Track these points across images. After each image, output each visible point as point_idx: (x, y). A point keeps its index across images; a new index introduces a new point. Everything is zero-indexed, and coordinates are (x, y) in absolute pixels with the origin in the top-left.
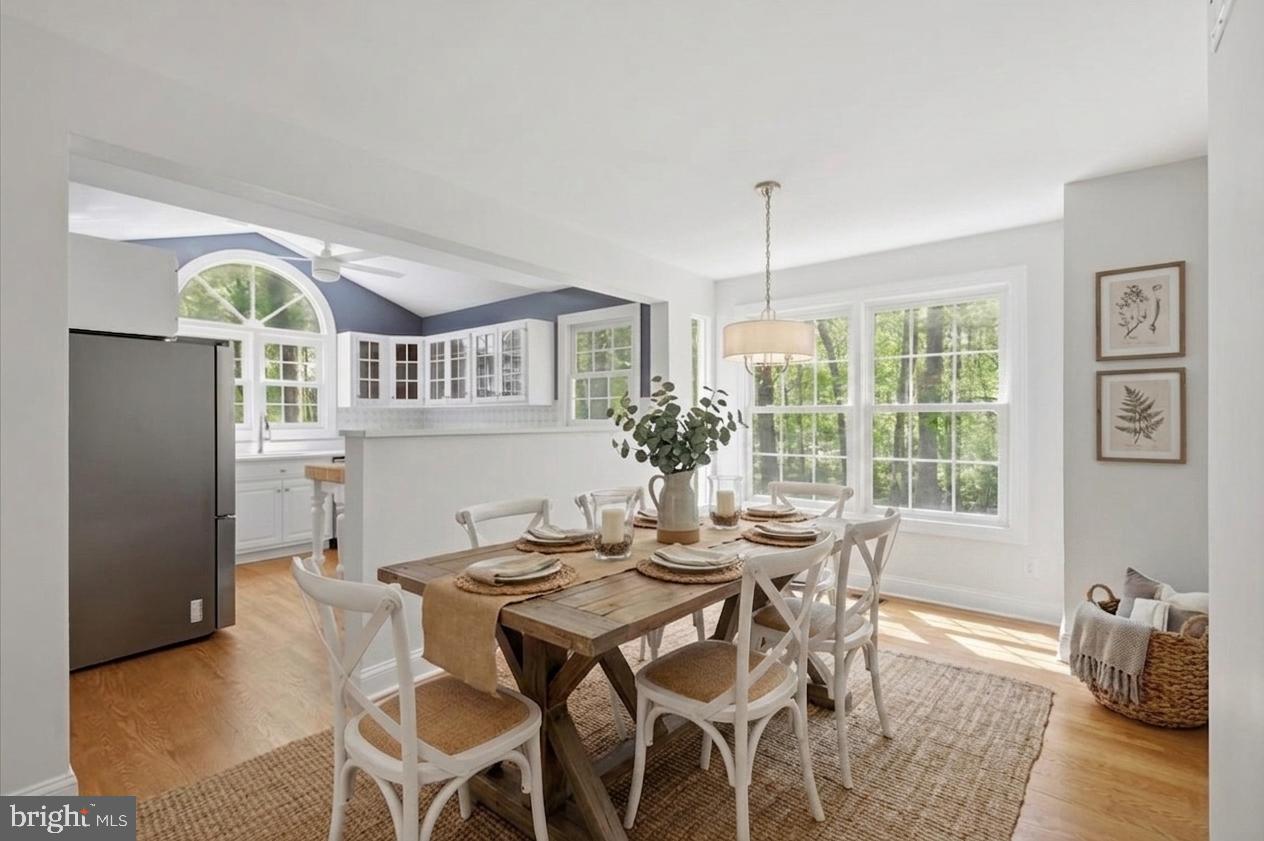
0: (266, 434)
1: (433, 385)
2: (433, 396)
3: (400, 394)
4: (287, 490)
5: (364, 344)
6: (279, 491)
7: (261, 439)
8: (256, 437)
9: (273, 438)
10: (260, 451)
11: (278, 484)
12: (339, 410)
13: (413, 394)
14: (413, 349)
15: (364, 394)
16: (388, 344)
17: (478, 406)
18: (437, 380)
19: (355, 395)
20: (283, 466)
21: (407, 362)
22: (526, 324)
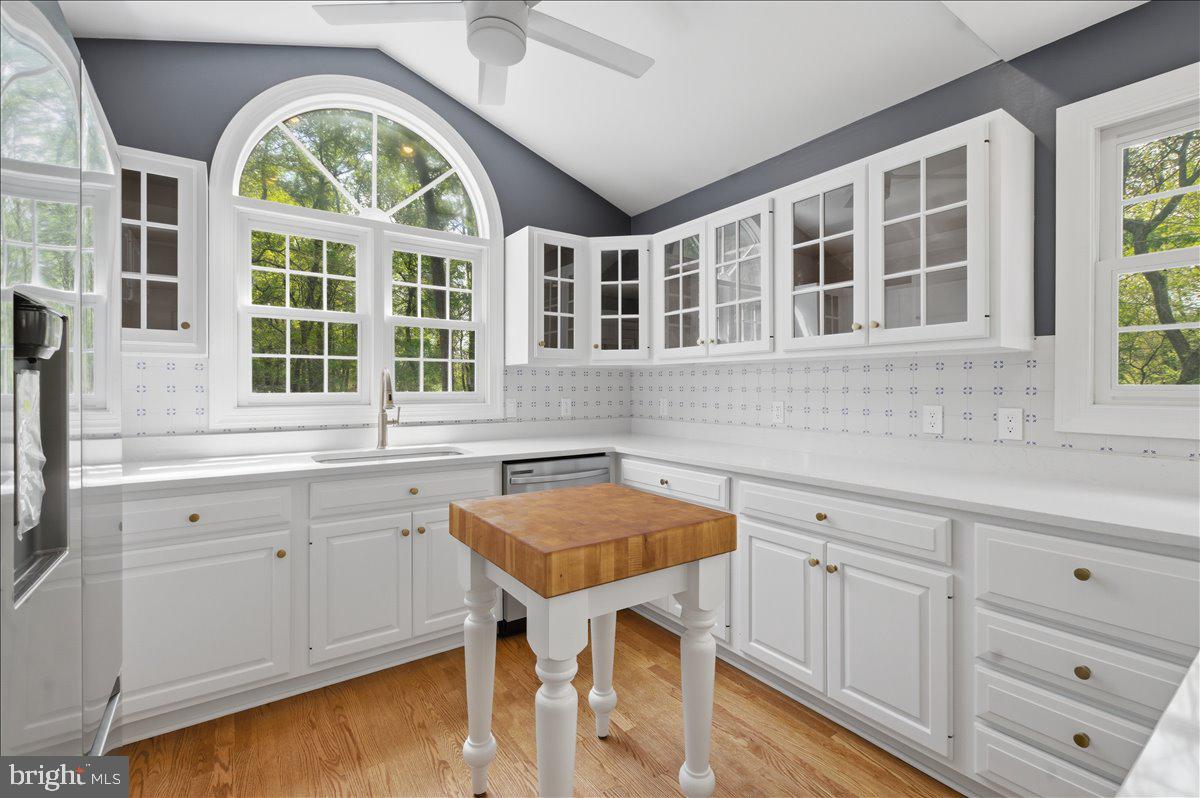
0: (391, 414)
1: (672, 321)
2: (671, 342)
3: (608, 343)
4: (421, 531)
5: (550, 251)
6: (405, 533)
7: (385, 422)
8: (376, 419)
9: (401, 421)
10: (383, 443)
11: (403, 519)
12: (506, 370)
13: (632, 342)
14: (631, 258)
15: (550, 342)
16: (590, 250)
17: (787, 356)
18: (681, 312)
19: (536, 344)
20: (412, 482)
21: (620, 283)
22: (990, 126)
